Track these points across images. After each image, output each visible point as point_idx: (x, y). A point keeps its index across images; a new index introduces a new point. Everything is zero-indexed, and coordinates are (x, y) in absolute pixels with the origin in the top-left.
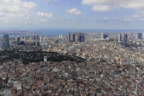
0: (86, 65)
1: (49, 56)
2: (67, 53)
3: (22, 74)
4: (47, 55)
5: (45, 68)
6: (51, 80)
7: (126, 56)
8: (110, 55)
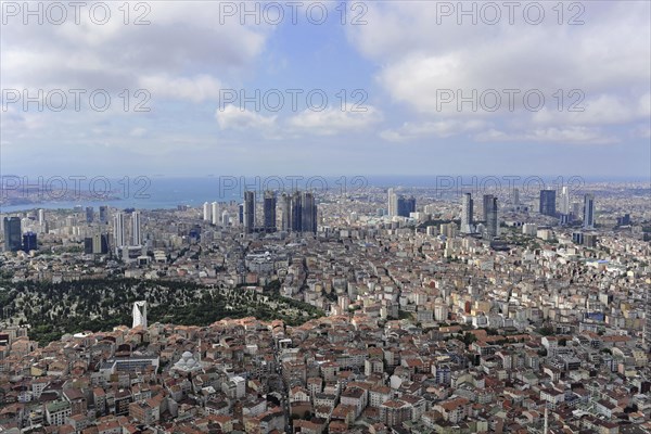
0: (325, 334)
1: (159, 300)
2: (238, 286)
3: (26, 389)
4: (147, 295)
5: (136, 357)
6: (167, 411)
7: (495, 291)
8: (429, 290)
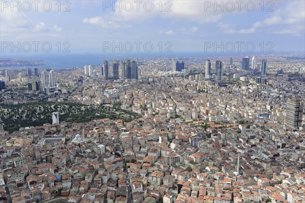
0: (142, 125)
1: (64, 111)
2: (102, 104)
3: (4, 152)
4: (59, 109)
5: (54, 137)
6: (70, 160)
7: (220, 105)
8: (189, 105)
